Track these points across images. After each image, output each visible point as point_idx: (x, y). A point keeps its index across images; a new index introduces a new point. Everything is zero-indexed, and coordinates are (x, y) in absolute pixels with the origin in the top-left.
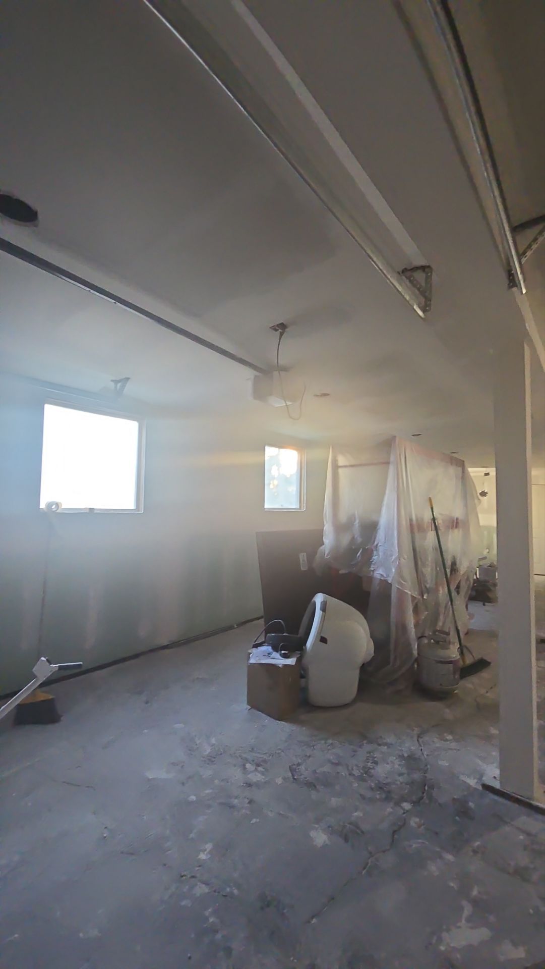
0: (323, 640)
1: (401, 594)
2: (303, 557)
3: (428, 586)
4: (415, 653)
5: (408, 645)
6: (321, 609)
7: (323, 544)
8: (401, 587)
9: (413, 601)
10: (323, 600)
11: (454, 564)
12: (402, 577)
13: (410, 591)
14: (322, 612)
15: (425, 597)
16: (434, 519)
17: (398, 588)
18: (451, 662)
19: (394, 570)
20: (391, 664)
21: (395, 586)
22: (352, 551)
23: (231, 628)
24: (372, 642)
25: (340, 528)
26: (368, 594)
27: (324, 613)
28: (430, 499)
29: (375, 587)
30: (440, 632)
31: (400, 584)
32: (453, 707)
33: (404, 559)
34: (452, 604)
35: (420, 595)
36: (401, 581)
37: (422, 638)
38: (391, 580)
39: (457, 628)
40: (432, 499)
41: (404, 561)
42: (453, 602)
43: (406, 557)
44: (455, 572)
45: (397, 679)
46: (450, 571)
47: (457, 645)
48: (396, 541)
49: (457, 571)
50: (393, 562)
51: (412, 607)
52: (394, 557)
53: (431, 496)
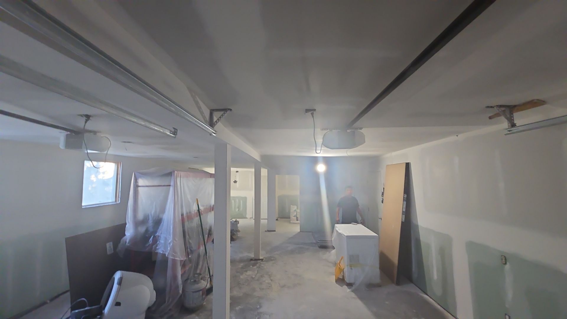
0: (118, 304)
1: (174, 261)
2: (109, 246)
3: (192, 249)
4: (181, 292)
5: (177, 287)
6: (117, 284)
7: (125, 235)
9: (181, 263)
10: (120, 276)
11: (210, 230)
12: (174, 251)
13: (180, 257)
14: (118, 286)
15: (190, 257)
16: (199, 210)
17: (172, 259)
18: (201, 290)
19: (169, 249)
20: (166, 302)
21: (170, 257)
22: (145, 237)
23: (44, 303)
24: (155, 291)
25: (137, 224)
26: (155, 262)
27: (119, 286)
29: (159, 258)
30: (197, 274)
31: (174, 256)
32: (200, 314)
33: (176, 241)
34: (206, 255)
35: (186, 257)
36: (174, 254)
37: (185, 282)
38: (168, 255)
39: (208, 267)
40: (198, 199)
41: (176, 242)
42: (207, 254)
43: (177, 239)
44: (210, 235)
45: (170, 310)
46: (207, 237)
47: (209, 276)
48: (171, 231)
49: (212, 234)
50: (169, 244)
51: (180, 266)
52: (169, 241)
53: (197, 198)
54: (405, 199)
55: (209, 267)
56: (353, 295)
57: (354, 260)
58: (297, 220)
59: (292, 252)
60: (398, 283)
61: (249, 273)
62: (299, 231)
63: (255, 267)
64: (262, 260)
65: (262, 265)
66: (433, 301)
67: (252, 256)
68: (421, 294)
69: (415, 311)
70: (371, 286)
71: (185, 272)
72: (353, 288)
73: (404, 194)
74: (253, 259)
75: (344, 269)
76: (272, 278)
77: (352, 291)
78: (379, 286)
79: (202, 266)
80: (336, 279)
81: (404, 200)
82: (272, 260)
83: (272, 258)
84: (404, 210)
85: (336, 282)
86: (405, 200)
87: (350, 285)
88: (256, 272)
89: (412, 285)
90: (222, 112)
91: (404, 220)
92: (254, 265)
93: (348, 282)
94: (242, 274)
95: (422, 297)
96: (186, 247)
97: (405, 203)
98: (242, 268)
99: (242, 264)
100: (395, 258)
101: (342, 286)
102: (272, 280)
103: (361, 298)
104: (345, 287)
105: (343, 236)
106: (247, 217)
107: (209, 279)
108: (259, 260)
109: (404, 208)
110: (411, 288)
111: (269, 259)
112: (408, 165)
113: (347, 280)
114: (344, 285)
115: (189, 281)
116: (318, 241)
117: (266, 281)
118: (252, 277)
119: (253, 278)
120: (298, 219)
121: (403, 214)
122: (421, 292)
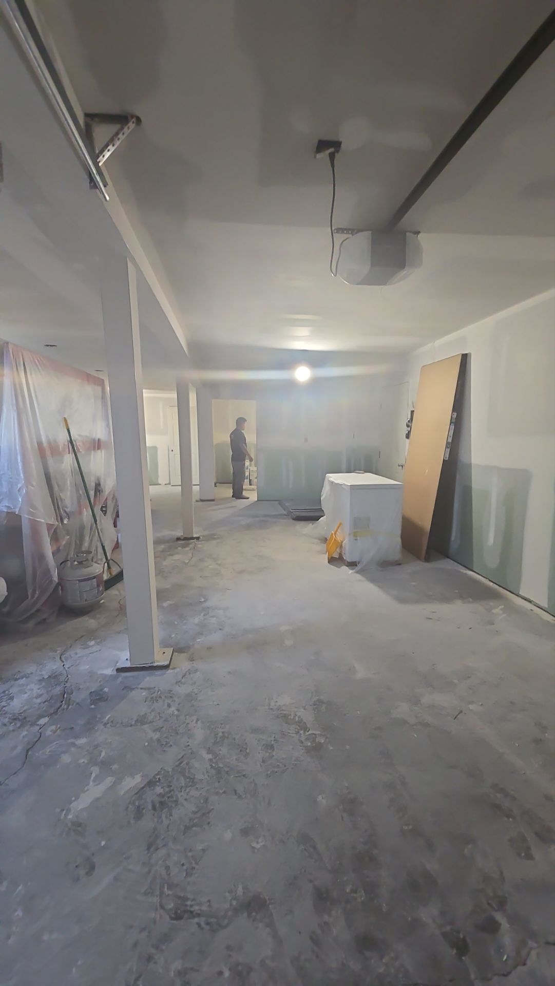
1: (34, 525)
3: (68, 510)
4: (55, 578)
5: (47, 572)
8: (32, 516)
9: (48, 530)
11: (98, 485)
12: (32, 506)
13: (45, 517)
15: (65, 522)
16: (71, 442)
17: (29, 519)
18: (94, 578)
19: (20, 500)
20: (30, 596)
21: (25, 517)
24: (4, 581)
28: (65, 420)
30: (83, 552)
31: (30, 513)
32: (98, 616)
33: (33, 486)
34: (96, 524)
35: (57, 521)
36: (31, 510)
37: (62, 564)
38: (19, 511)
39: (102, 545)
40: (67, 419)
41: (32, 488)
42: (98, 522)
43: (34, 484)
44: (99, 493)
45: (38, 611)
46: (94, 494)
47: (104, 560)
48: (20, 468)
49: (102, 492)
50: (19, 491)
51: (49, 536)
52: (19, 486)
53: (66, 417)
54: (453, 421)
55: (104, 545)
56: (358, 576)
57: (360, 526)
58: (250, 485)
59: (249, 527)
60: (427, 559)
61: (176, 557)
62: (256, 500)
63: (187, 549)
64: (198, 538)
65: (199, 546)
66: (483, 578)
67: (179, 533)
68: (462, 571)
69: (457, 591)
70: (386, 564)
71: (58, 550)
72: (359, 567)
73: (453, 411)
74: (182, 538)
75: (342, 542)
76: (219, 562)
77: (357, 572)
78: (398, 564)
79: (91, 541)
80: (330, 558)
81: (451, 423)
82: (214, 539)
83: (215, 536)
84: (450, 440)
85: (329, 562)
86: (453, 423)
87: (352, 565)
88: (191, 555)
89: (448, 560)
90: (115, 128)
91: (448, 456)
92: (184, 546)
93: (349, 560)
94: (165, 559)
95: (466, 574)
96: (56, 505)
97: (453, 427)
98: (163, 551)
99: (163, 546)
100: (426, 521)
101: (339, 568)
102: (219, 565)
103: (372, 580)
104: (345, 568)
105: (344, 487)
106: (160, 482)
107: (106, 564)
108: (193, 538)
109: (450, 437)
110: (447, 564)
111: (211, 537)
112: (465, 358)
113: (348, 557)
114: (342, 566)
115: (69, 563)
116: (292, 511)
117: (210, 566)
118: (184, 562)
119: (186, 564)
120: (252, 483)
121: (447, 447)
122: (464, 568)
